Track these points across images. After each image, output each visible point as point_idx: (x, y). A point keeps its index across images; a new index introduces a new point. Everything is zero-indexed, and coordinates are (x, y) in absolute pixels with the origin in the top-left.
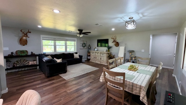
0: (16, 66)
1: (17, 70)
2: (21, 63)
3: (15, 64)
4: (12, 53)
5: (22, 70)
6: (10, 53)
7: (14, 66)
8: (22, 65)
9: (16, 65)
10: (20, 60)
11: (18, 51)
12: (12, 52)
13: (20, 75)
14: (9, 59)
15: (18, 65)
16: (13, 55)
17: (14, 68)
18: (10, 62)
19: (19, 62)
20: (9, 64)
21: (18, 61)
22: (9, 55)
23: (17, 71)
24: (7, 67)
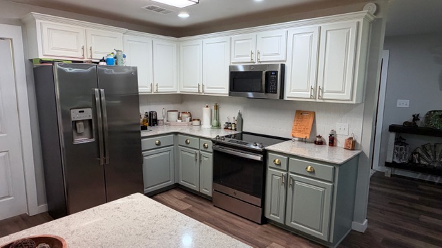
0: (417, 162)
1: (418, 176)
2: (435, 156)
3: (415, 153)
4: (416, 118)
5: (433, 183)
6: (410, 119)
7: (411, 160)
8: (436, 165)
9: (419, 160)
10: (435, 146)
11: (435, 111)
12: (416, 113)
13: (417, 198)
14: (403, 136)
15: (423, 162)
16: (419, 124)
17: (411, 166)
18: (406, 145)
19: (430, 152)
20: (401, 150)
21: (428, 147)
22: (405, 123)
23: (419, 180)
24: (393, 158)
